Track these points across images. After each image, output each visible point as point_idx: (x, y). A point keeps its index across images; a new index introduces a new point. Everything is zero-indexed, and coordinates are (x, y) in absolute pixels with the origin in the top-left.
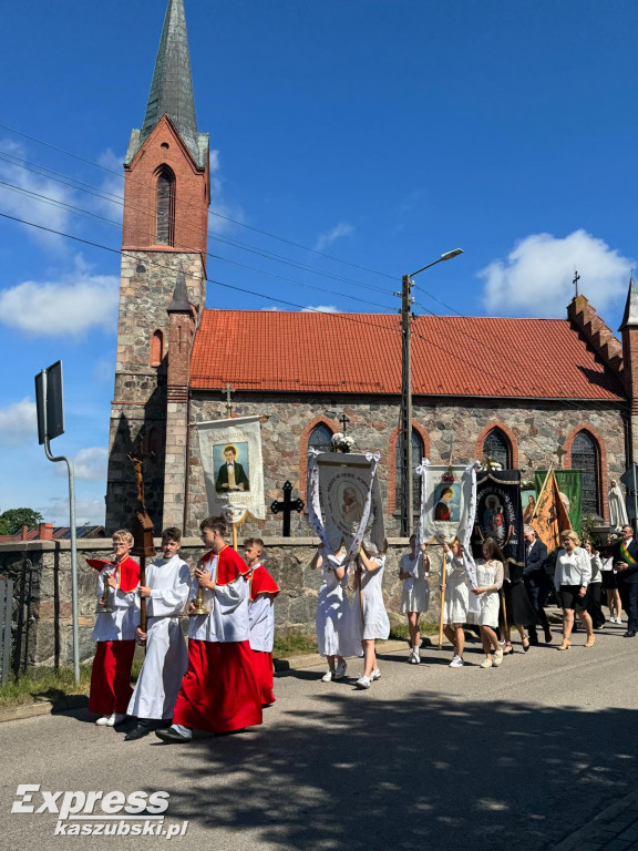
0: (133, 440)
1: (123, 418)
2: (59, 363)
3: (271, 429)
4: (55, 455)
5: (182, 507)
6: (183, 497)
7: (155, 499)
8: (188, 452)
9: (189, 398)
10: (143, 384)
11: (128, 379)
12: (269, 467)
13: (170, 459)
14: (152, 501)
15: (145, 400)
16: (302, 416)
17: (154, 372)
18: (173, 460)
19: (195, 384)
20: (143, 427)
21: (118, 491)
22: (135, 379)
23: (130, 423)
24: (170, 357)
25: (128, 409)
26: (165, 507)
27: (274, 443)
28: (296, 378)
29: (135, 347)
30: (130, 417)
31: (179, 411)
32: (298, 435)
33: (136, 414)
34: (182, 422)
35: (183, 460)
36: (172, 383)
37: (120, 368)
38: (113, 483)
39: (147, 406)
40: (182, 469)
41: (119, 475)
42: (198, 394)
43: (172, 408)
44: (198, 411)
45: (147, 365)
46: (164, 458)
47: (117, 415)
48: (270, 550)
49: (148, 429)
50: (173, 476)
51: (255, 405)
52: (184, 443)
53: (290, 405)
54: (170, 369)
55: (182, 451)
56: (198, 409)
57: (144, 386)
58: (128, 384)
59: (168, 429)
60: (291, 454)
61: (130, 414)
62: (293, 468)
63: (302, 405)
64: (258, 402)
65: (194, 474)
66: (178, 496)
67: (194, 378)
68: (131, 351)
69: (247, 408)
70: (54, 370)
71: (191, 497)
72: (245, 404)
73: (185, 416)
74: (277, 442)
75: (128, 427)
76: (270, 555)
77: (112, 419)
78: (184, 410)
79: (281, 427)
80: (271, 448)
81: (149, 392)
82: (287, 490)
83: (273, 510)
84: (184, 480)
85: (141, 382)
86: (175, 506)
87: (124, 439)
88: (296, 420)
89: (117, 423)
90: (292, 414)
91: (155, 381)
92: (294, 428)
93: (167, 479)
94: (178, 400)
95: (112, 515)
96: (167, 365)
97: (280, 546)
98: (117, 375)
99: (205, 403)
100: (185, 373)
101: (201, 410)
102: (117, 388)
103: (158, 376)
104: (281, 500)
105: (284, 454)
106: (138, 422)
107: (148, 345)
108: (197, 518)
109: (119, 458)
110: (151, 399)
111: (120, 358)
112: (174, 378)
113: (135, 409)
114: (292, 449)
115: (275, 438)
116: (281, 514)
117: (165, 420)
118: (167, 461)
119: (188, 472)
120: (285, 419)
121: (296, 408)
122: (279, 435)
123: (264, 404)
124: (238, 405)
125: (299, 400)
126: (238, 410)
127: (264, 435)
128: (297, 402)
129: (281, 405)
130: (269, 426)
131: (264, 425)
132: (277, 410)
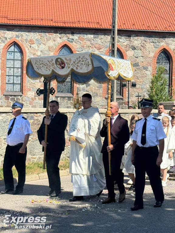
3: (37, 48)
16: (54, 41)
28: (51, 18)
32: (52, 51)
48: (36, 115)
51: (27, 33)
53: (47, 34)
63: (54, 34)
64: (29, 32)
69: (22, 36)
72: (21, 33)
76: (36, 118)
79: (42, 47)
82: (46, 83)
83: (38, 94)
88: (51, 43)
90: (48, 40)
92: (49, 48)
104: (42, 88)
115: (39, 53)
116: (42, 96)
120: (44, 43)
121: (51, 36)
122: (41, 51)
123: (32, 33)
124: (17, 33)
125: (53, 31)
126: (17, 36)
127: (32, 51)
128: (51, 32)
129: (43, 34)
130: (35, 46)
131: (32, 46)
132: (40, 37)
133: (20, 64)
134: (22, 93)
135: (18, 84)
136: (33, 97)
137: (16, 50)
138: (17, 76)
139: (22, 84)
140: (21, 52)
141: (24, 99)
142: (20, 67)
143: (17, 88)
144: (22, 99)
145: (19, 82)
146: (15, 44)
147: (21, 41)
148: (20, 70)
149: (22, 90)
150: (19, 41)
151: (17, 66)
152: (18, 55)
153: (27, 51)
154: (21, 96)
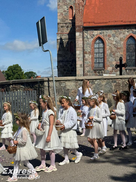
0: (65, 46)
1: (61, 39)
2: (44, 17)
3: (113, 40)
4: (45, 50)
5: (82, 69)
6: (83, 65)
7: (73, 66)
8: (84, 50)
9: (83, 30)
10: (67, 26)
11: (62, 25)
12: (112, 53)
13: (78, 52)
14: (72, 67)
15: (68, 32)
16: (124, 34)
17: (70, 22)
18: (79, 52)
19: (85, 25)
20: (68, 42)
21: (61, 64)
22: (64, 25)
23: (63, 40)
24: (76, 16)
25: (62, 35)
26: (77, 69)
27: (114, 45)
28: (121, 20)
29: (64, 13)
30: (63, 38)
31: (80, 35)
32: (122, 41)
33: (65, 37)
34: (81, 39)
35: (82, 53)
36: (77, 25)
37: (59, 21)
38: (59, 61)
39: (69, 34)
40: (82, 56)
41: (61, 59)
42: (86, 29)
43: (77, 34)
44: (87, 35)
45: (68, 19)
46: (75, 52)
47: (59, 38)
48: (117, 80)
49: (69, 42)
50: (79, 58)
51: (106, 31)
52: (82, 46)
53: (119, 30)
54: (76, 20)
55: (82, 49)
56: (86, 34)
57: (67, 27)
58: (62, 27)
59: (76, 42)
60: (120, 48)
61: (63, 37)
62: (121, 53)
63: (124, 30)
64: (107, 30)
65: (86, 57)
66: (81, 65)
67: (84, 23)
68: (62, 15)
69: (103, 33)
70: (43, 20)
71: (86, 65)
72: (103, 31)
73: (82, 37)
74: (115, 44)
75: (63, 42)
77: (57, 40)
78: (82, 34)
79: (116, 38)
80: (112, 46)
81: (69, 29)
82: (121, 60)
83: (116, 67)
84: (83, 59)
85: (66, 26)
86: (80, 68)
87: (62, 46)
88: (122, 36)
89: (59, 41)
90: (120, 34)
91: (71, 25)
92: (121, 39)
93: (77, 59)
94: (79, 31)
95: (59, 72)
96: (75, 19)
97: (121, 78)
98: (58, 24)
99: (89, 32)
100: (81, 21)
101: (87, 34)
102: (58, 28)
103: (72, 23)
104: (119, 64)
105: (118, 48)
106: (66, 40)
107: (68, 12)
108: (88, 72)
109: (61, 53)
110: (70, 31)
111: (59, 17)
112: (78, 23)
113: (65, 35)
114: (120, 46)
115: (114, 43)
116: (119, 68)
117: (75, 39)
118: (77, 53)
119: (84, 56)
120: (117, 36)
121: (121, 31)
122: (116, 41)
123: (110, 31)
124: (100, 31)
125: (123, 28)
126: (101, 33)
127: (110, 42)
128: (122, 29)
129: (116, 30)
130: (112, 38)
131: (110, 38)
132: (114, 32)
133: (103, 51)
134: (104, 68)
135: (102, 63)
136: (111, 70)
137: (100, 42)
138: (101, 58)
139: (104, 63)
140: (103, 42)
141: (105, 72)
142: (102, 52)
143: (101, 65)
144: (104, 72)
145: (103, 62)
146: (99, 38)
147: (103, 36)
148: (102, 54)
149: (104, 66)
150: (102, 36)
151: (101, 52)
152: (101, 45)
153: (107, 42)
154: (104, 70)
